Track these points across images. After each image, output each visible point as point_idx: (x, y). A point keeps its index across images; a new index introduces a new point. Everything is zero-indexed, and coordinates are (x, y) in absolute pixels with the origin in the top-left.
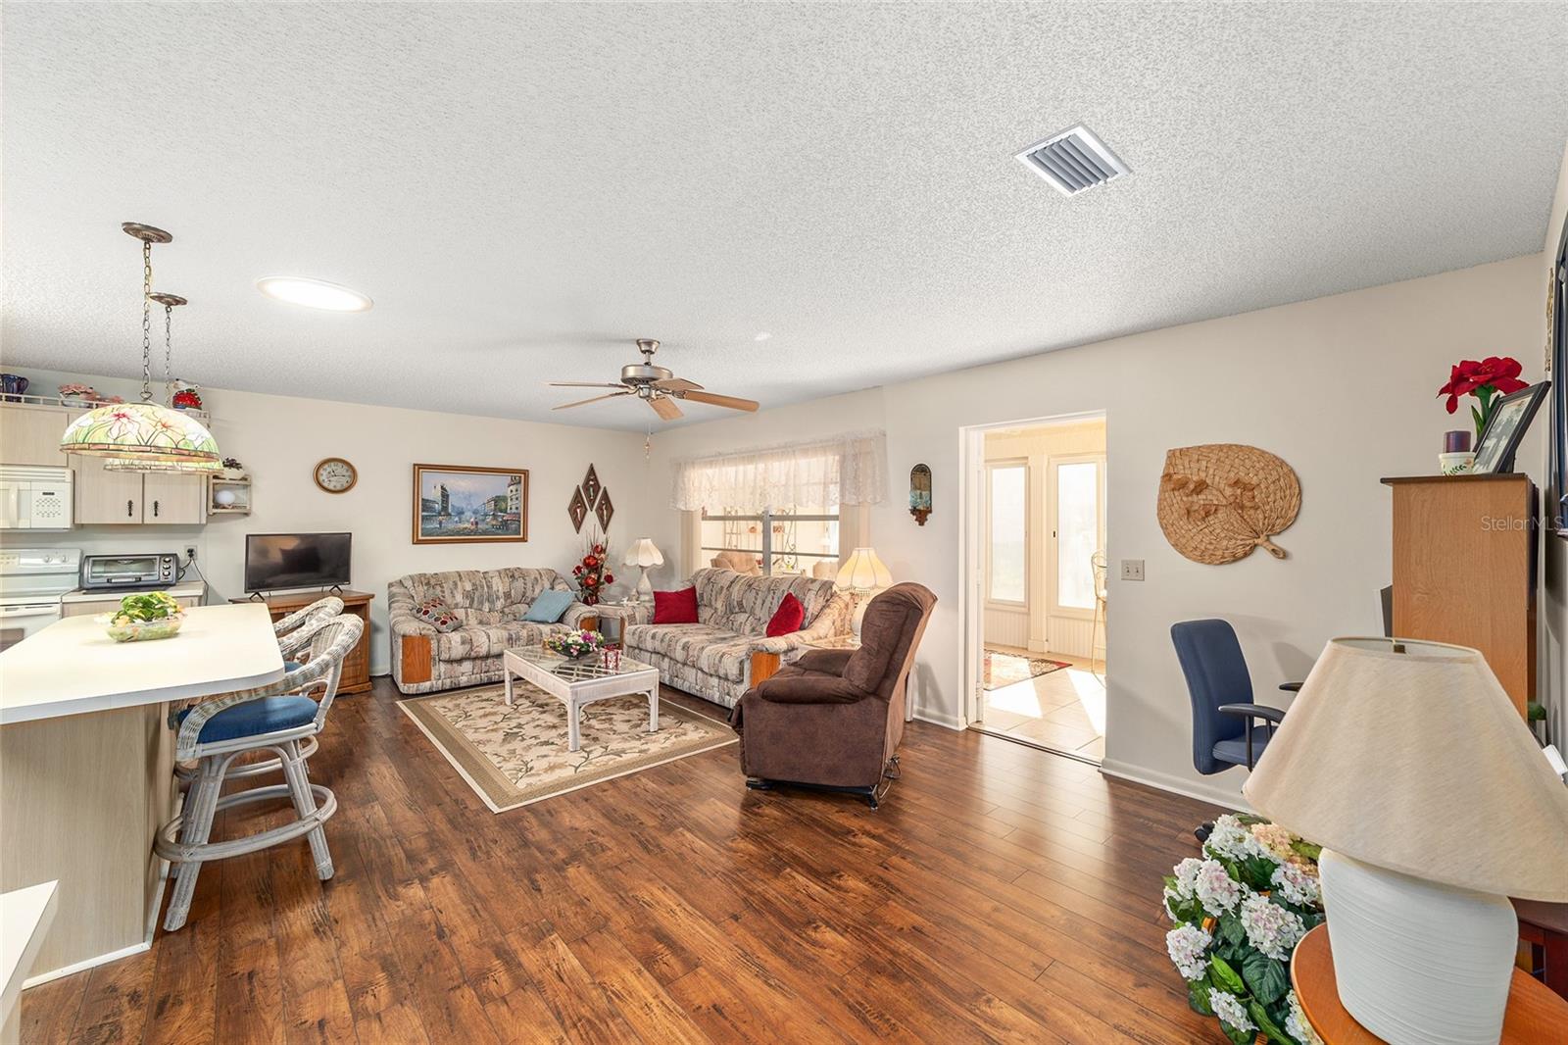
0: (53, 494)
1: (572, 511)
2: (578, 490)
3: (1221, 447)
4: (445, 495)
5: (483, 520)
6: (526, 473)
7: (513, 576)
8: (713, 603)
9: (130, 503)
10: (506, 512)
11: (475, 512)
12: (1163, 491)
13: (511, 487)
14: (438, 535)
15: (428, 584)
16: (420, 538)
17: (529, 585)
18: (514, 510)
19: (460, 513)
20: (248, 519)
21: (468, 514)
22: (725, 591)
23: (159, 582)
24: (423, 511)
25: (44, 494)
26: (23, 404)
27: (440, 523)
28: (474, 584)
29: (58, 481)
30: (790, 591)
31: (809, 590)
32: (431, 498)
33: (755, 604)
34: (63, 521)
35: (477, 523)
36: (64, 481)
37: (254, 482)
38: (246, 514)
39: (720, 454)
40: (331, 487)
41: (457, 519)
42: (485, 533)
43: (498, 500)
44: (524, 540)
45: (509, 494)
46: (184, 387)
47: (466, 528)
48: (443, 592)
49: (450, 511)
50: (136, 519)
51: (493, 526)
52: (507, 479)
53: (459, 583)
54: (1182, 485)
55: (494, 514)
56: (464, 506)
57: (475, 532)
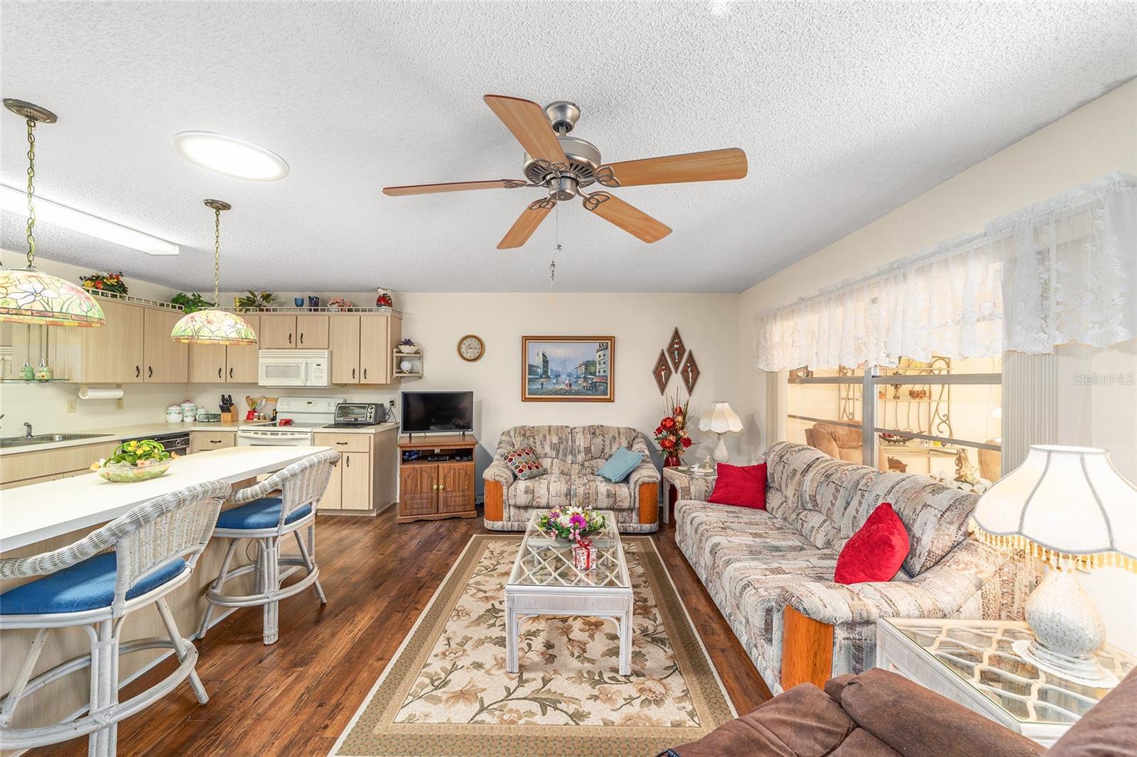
0: (321, 365)
1: (657, 373)
2: (663, 354)
4: (546, 362)
5: (576, 382)
6: (612, 339)
7: (594, 433)
8: (784, 488)
9: (354, 370)
10: (595, 375)
11: (569, 375)
13: (599, 353)
14: (541, 395)
15: (524, 435)
16: (527, 396)
17: (607, 443)
18: (602, 374)
19: (557, 376)
20: (421, 380)
21: (564, 377)
23: (365, 422)
24: (529, 374)
25: (317, 365)
26: (319, 313)
27: (542, 384)
28: (560, 438)
29: (322, 357)
32: (535, 364)
33: (833, 505)
34: (324, 382)
35: (570, 385)
36: (324, 357)
37: (425, 355)
38: (420, 378)
40: (468, 357)
41: (555, 381)
42: (577, 393)
43: (588, 364)
44: (611, 400)
45: (597, 359)
47: (562, 389)
48: (535, 443)
49: (549, 374)
50: (356, 381)
51: (584, 387)
52: (596, 345)
53: (548, 437)
55: (584, 377)
56: (560, 370)
57: (569, 393)
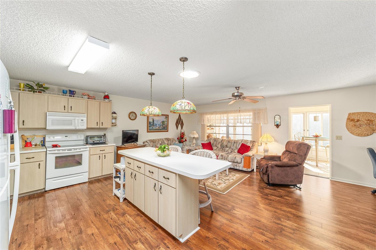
0: (83, 120)
1: (176, 124)
2: (177, 120)
3: (364, 113)
4: (153, 121)
5: (160, 127)
6: (168, 115)
7: (168, 140)
8: (217, 145)
10: (164, 125)
11: (159, 125)
12: (347, 121)
13: (165, 119)
14: (152, 130)
15: (153, 142)
16: (149, 131)
18: (166, 124)
19: (156, 125)
20: (116, 126)
21: (158, 125)
22: (220, 143)
23: (103, 142)
24: (149, 124)
25: (81, 120)
27: (152, 127)
28: (161, 142)
29: (84, 117)
30: (242, 142)
31: (248, 142)
32: (151, 121)
33: (231, 146)
35: (159, 127)
37: (118, 117)
38: (116, 125)
39: (215, 112)
40: (132, 119)
41: (155, 126)
42: (160, 130)
43: (163, 122)
44: (168, 131)
45: (165, 121)
46: (106, 94)
47: (157, 129)
48: (156, 144)
49: (154, 124)
50: (98, 127)
51: (162, 128)
52: (165, 117)
53: (159, 142)
54: (353, 120)
55: (162, 125)
56: (157, 123)
57: (158, 130)
